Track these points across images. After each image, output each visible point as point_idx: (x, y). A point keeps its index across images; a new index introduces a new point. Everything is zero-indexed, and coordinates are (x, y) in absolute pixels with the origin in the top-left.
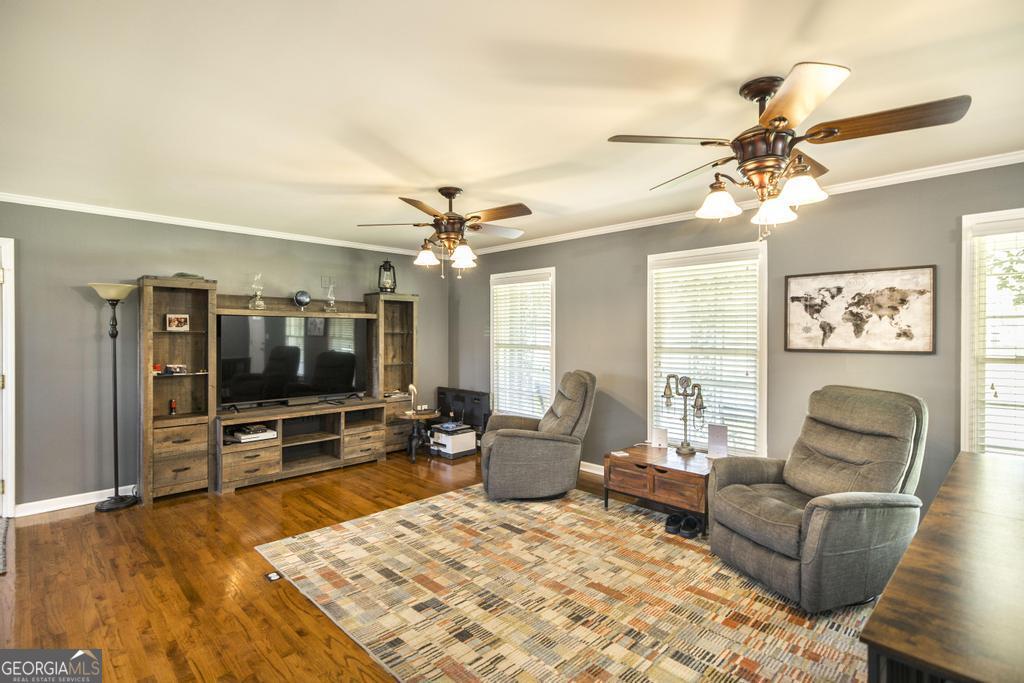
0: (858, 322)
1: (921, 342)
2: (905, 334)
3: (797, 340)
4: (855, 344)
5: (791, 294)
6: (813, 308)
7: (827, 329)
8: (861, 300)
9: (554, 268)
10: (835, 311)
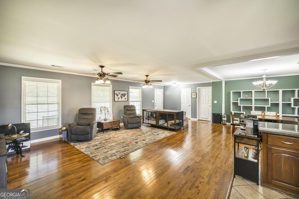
0: (122, 97)
1: (126, 100)
2: (125, 99)
3: (116, 100)
4: (121, 100)
5: (115, 93)
6: (117, 95)
7: (119, 98)
8: (122, 95)
9: (61, 80)
10: (119, 96)
